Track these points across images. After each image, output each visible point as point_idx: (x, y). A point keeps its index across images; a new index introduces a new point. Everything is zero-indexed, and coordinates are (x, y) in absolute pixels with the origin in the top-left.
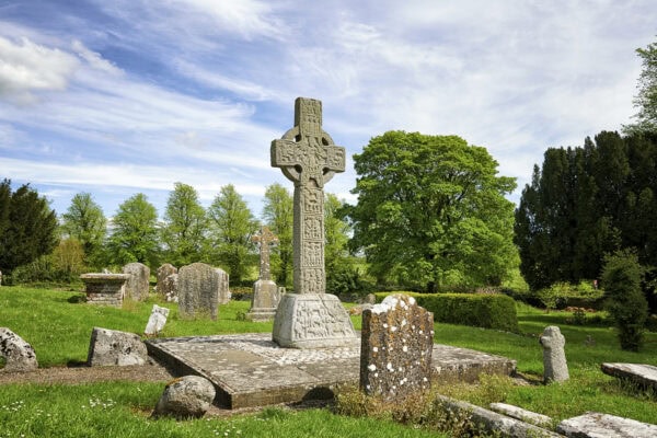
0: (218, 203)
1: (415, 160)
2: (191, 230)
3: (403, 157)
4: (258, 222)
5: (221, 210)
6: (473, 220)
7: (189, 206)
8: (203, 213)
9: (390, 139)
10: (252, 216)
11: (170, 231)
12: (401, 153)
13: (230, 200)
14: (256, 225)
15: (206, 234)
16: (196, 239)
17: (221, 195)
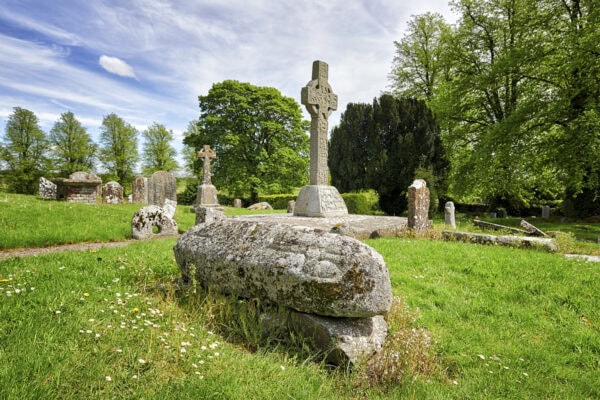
0: (58, 127)
1: (249, 103)
2: (30, 149)
3: (240, 101)
4: (96, 145)
5: (62, 134)
6: (287, 149)
7: (29, 129)
8: (43, 135)
9: (228, 86)
10: (90, 140)
11: (9, 151)
12: (238, 97)
13: (69, 125)
14: (94, 148)
15: (47, 154)
16: (36, 158)
17: (62, 121)
